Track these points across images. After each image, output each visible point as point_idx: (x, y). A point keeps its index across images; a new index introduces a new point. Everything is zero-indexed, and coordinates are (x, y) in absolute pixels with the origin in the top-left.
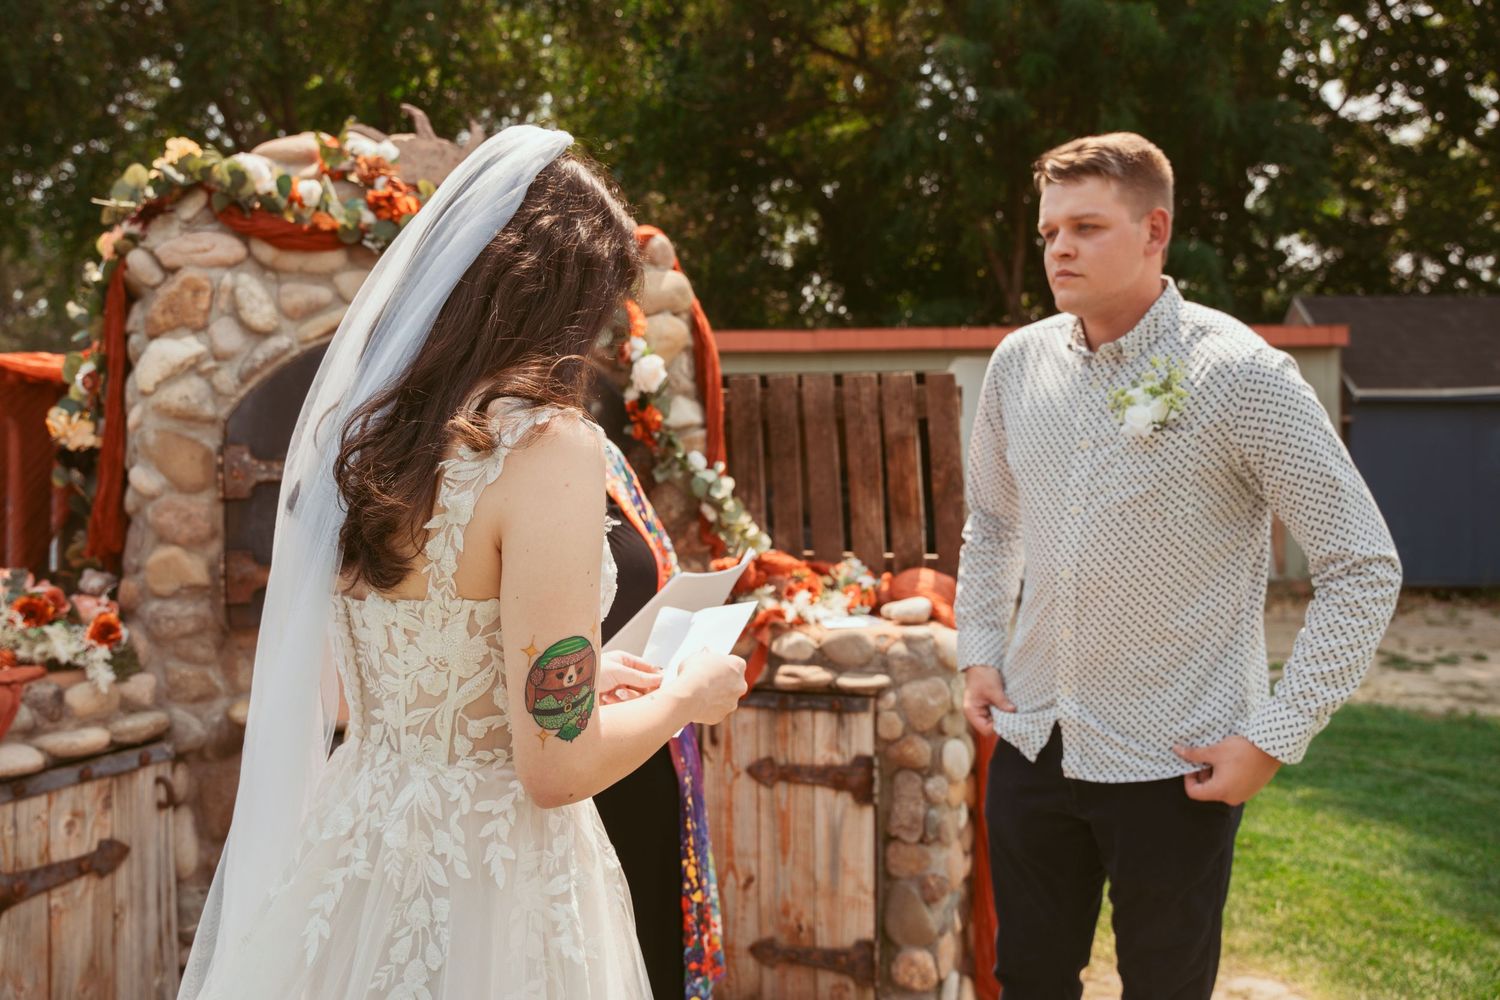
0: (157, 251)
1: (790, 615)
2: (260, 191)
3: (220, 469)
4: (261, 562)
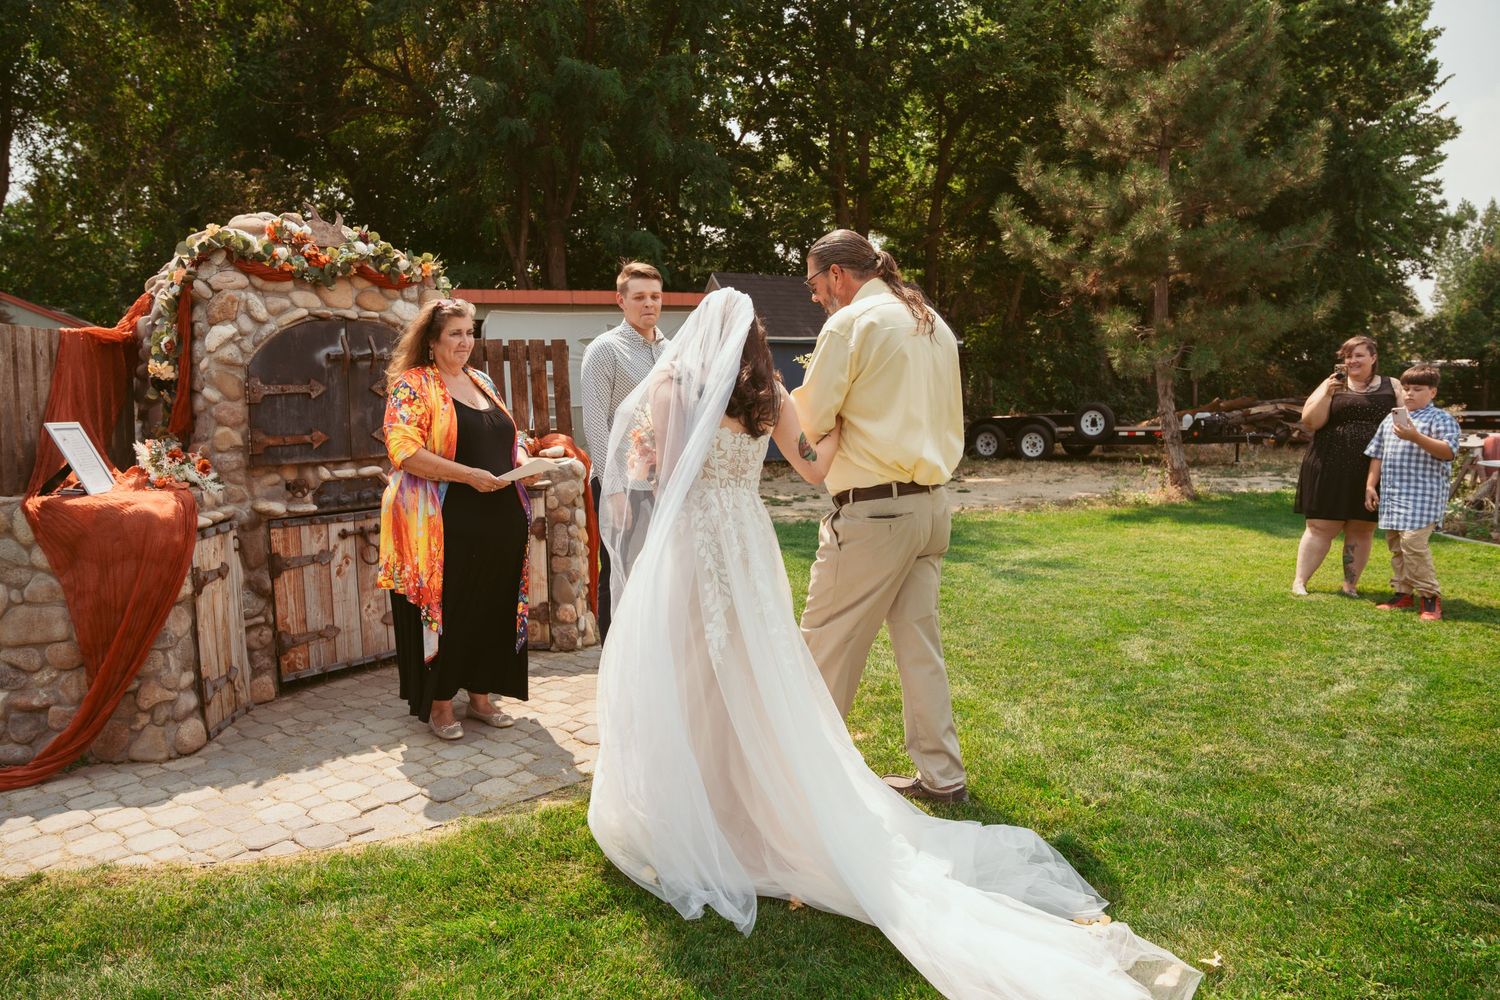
0: (209, 281)
2: (255, 251)
3: (247, 389)
4: (267, 434)
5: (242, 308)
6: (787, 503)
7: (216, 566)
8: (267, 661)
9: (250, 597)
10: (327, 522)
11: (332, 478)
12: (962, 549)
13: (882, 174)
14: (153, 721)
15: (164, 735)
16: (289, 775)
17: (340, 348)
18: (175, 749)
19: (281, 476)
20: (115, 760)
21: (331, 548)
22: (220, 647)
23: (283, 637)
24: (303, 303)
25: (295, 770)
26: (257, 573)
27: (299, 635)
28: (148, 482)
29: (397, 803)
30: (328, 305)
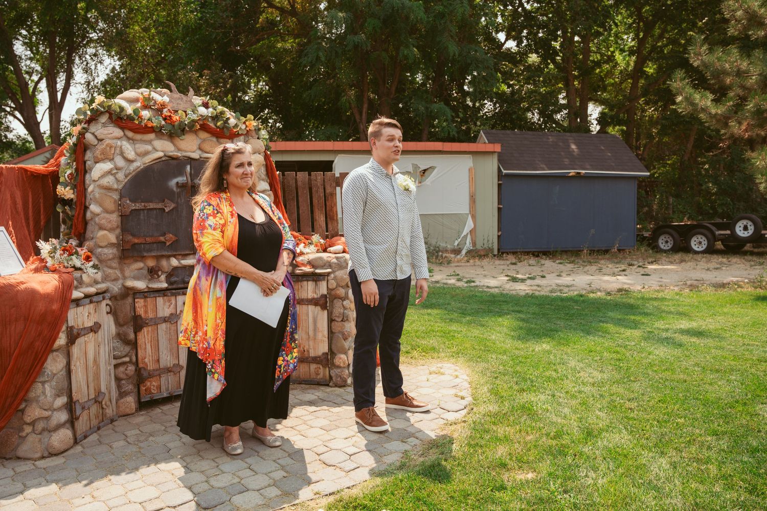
0: (96, 134)
1: (298, 251)
2: (128, 113)
3: (120, 206)
4: (134, 235)
5: (118, 151)
6: (523, 280)
7: (89, 324)
8: (131, 387)
9: (118, 344)
10: (175, 295)
11: (180, 265)
12: (638, 318)
13: (598, 64)
14: (33, 431)
15: (40, 440)
16: (112, 477)
17: (185, 178)
18: (47, 451)
19: (145, 264)
20: (8, 457)
21: (178, 312)
22: (91, 379)
23: (142, 371)
24: (162, 148)
25: (118, 473)
26: (124, 328)
27: (154, 370)
28: (46, 267)
29: (175, 507)
30: (179, 150)
